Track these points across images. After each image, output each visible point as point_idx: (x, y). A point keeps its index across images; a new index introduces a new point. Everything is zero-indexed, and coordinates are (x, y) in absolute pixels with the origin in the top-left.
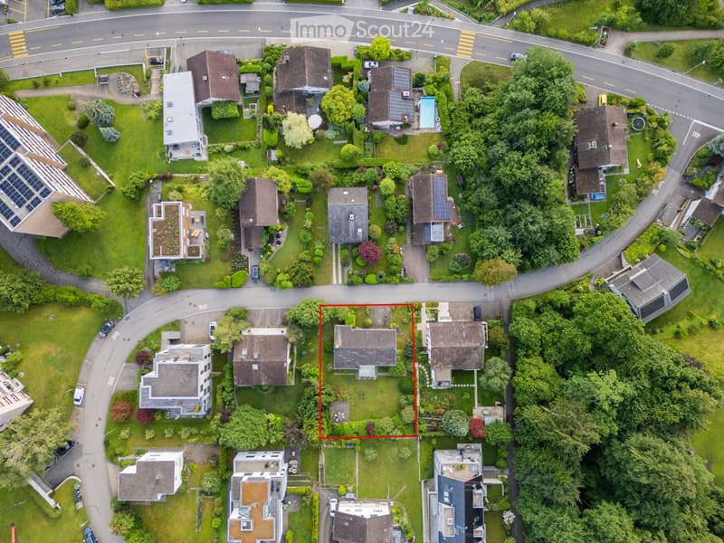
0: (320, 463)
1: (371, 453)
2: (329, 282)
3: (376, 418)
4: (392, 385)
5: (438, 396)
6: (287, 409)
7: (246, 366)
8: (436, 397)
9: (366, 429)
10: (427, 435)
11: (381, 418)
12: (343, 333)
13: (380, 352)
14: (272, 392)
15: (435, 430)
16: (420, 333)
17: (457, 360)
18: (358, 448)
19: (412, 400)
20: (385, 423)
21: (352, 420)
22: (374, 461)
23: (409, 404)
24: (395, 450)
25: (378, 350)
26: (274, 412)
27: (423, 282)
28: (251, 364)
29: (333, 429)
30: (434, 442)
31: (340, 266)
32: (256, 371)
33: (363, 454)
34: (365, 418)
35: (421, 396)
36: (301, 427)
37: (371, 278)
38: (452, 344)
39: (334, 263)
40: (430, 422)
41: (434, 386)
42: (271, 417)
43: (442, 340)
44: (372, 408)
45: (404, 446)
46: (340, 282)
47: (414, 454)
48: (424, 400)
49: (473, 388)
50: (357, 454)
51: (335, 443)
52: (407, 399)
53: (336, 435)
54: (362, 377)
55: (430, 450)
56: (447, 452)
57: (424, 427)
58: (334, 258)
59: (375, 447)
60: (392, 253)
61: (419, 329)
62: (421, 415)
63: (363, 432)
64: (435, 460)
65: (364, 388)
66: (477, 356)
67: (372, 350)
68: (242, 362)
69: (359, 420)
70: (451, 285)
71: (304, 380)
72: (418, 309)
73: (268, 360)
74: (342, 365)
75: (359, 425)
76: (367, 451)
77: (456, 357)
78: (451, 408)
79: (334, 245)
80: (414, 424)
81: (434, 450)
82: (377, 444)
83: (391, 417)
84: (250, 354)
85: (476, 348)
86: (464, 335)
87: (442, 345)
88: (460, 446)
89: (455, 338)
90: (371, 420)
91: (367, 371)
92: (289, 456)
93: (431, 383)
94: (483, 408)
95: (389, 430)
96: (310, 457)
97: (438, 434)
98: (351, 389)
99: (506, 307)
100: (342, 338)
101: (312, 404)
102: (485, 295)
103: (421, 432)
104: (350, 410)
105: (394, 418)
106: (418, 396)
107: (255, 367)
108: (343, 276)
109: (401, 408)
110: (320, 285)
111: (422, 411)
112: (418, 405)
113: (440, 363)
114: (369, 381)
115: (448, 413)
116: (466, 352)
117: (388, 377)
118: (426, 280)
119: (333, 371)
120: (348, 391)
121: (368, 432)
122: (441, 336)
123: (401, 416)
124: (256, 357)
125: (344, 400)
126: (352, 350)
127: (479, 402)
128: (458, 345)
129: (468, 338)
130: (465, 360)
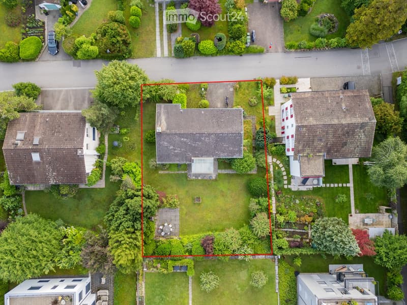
0: (138, 294)
1: (211, 281)
2: (151, 54)
3: (216, 230)
4: (237, 185)
5: (301, 200)
6: (95, 220)
7: (23, 156)
8: (297, 201)
9: (202, 245)
10: (289, 253)
11: (223, 230)
12: (168, 113)
13: (220, 138)
14: (74, 197)
15: (299, 246)
16: (273, 119)
17: (333, 145)
18: (191, 273)
19: (265, 204)
20: (230, 237)
21: (184, 234)
22: (214, 292)
23: (261, 211)
24: (243, 275)
25: (217, 135)
26: (77, 225)
27: (277, 52)
28: (28, 153)
29: (157, 247)
30: (298, 262)
31: (165, 33)
32: (37, 163)
33: (198, 281)
34: (201, 230)
35: (278, 200)
36: (105, 244)
37: (207, 44)
38: (327, 121)
39: (158, 30)
40: (291, 235)
41: (295, 186)
42: (71, 231)
43: (311, 115)
44: (210, 217)
45: (257, 268)
46: (166, 53)
47: (271, 280)
48: (283, 205)
49: (348, 188)
50: (190, 280)
51: (159, 266)
52: (259, 203)
53: (161, 255)
54: (197, 175)
55: (292, 274)
56: (315, 276)
57: (284, 242)
58: (157, 22)
59: (215, 272)
60: (235, 7)
61: (270, 114)
62: (278, 225)
63: (198, 250)
64: (300, 288)
65: (198, 190)
66: (364, 138)
67: (209, 135)
68: (16, 150)
69: (193, 233)
70: (313, 55)
71: (113, 178)
72: (271, 85)
73: (54, 146)
74: (168, 157)
75: (193, 239)
76: (204, 278)
77: (331, 139)
78: (320, 215)
79: (157, 6)
80: (269, 238)
81: (297, 273)
82: (219, 267)
83: (237, 229)
84: (28, 138)
85: (363, 126)
86: (344, 107)
87: (312, 121)
88: (332, 267)
89: (331, 113)
90: (210, 233)
91: (203, 166)
92: (97, 284)
93: (289, 183)
94: (362, 215)
95: (235, 246)
96: (126, 286)
97: (304, 251)
98: (182, 192)
99: (387, 83)
100: (167, 118)
101: (122, 210)
102: (359, 68)
103: (280, 248)
104: (181, 219)
105: (242, 230)
106: (274, 199)
107: (36, 157)
108: (169, 45)
109: (250, 216)
110: (139, 58)
111: (281, 219)
112: (274, 211)
113: (308, 150)
114: (205, 181)
115: (320, 222)
116: (348, 133)
117: (232, 175)
118: (280, 49)
119: (157, 169)
120: (177, 194)
121: (205, 250)
122: (309, 111)
123: (251, 227)
124: (36, 141)
125: (172, 206)
126: (181, 135)
127: (356, 207)
128: (335, 122)
129: (349, 111)
130: (345, 144)
